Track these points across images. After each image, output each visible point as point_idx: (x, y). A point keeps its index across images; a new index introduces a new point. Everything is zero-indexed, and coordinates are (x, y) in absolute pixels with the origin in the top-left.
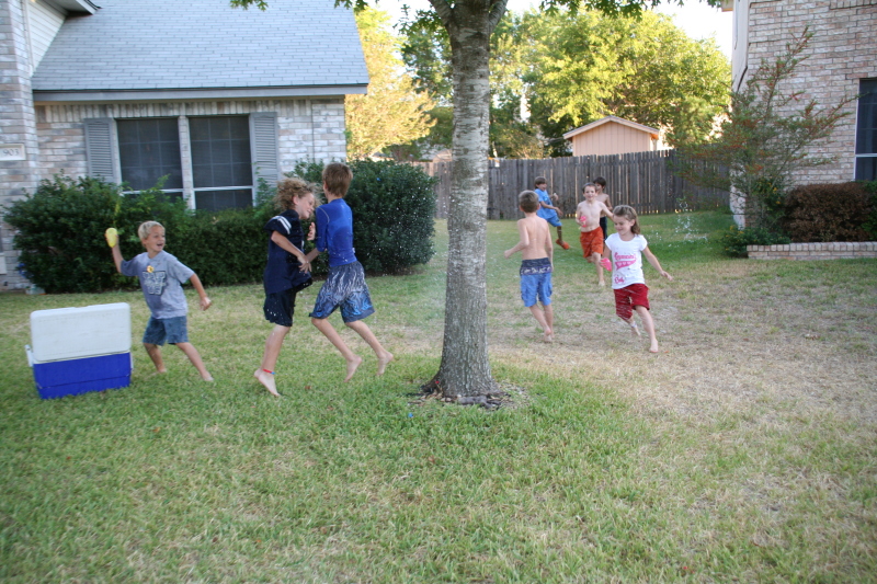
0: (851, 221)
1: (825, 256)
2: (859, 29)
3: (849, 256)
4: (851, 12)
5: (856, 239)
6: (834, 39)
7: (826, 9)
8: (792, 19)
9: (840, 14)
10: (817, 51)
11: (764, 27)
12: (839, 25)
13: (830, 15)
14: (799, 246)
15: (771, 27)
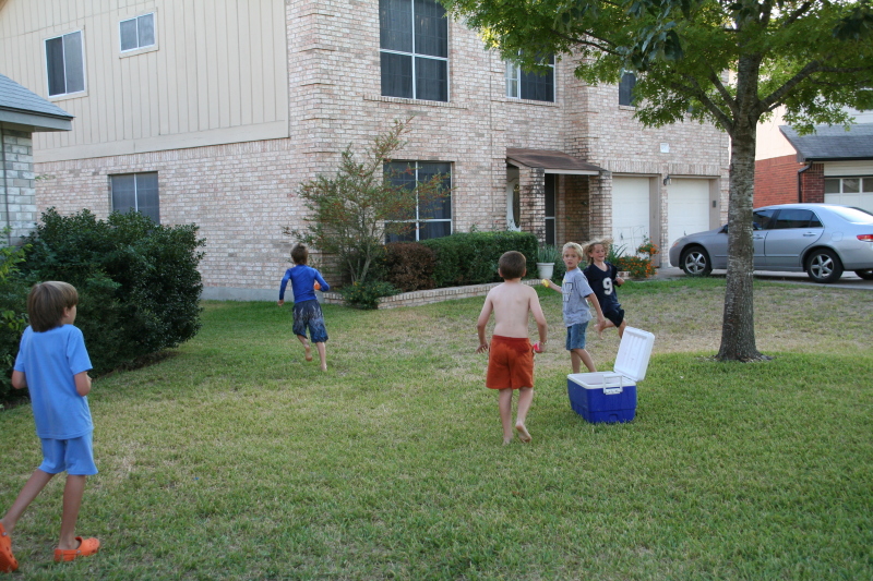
0: (424, 273)
1: (421, 302)
2: (380, 119)
3: (432, 301)
4: (375, 105)
5: (428, 288)
6: (367, 124)
7: (361, 99)
8: (342, 102)
9: (370, 105)
10: (359, 132)
11: (326, 106)
12: (369, 114)
13: (364, 104)
14: (408, 295)
15: (331, 106)
